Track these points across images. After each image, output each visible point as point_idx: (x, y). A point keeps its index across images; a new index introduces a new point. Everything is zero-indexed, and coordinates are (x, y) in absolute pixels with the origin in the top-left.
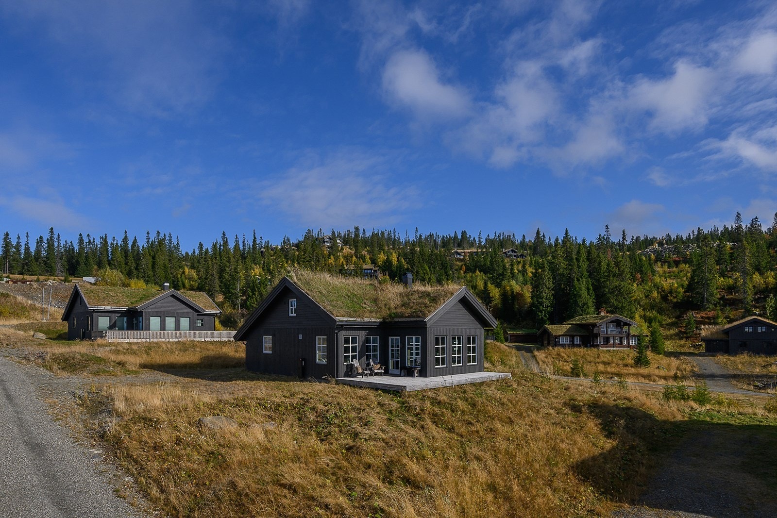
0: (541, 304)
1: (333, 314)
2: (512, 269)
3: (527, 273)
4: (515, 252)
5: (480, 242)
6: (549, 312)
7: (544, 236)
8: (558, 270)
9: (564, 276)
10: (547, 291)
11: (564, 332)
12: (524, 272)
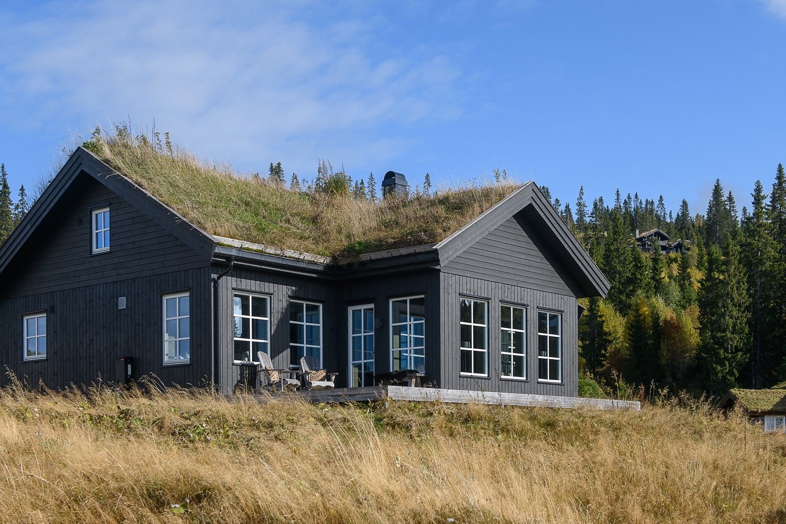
0: (722, 342)
1: (205, 229)
2: (656, 270)
3: (691, 284)
4: (663, 238)
5: (581, 213)
6: (739, 364)
7: (730, 199)
8: (761, 262)
9: (774, 277)
10: (735, 313)
11: (775, 406)
12: (683, 279)
